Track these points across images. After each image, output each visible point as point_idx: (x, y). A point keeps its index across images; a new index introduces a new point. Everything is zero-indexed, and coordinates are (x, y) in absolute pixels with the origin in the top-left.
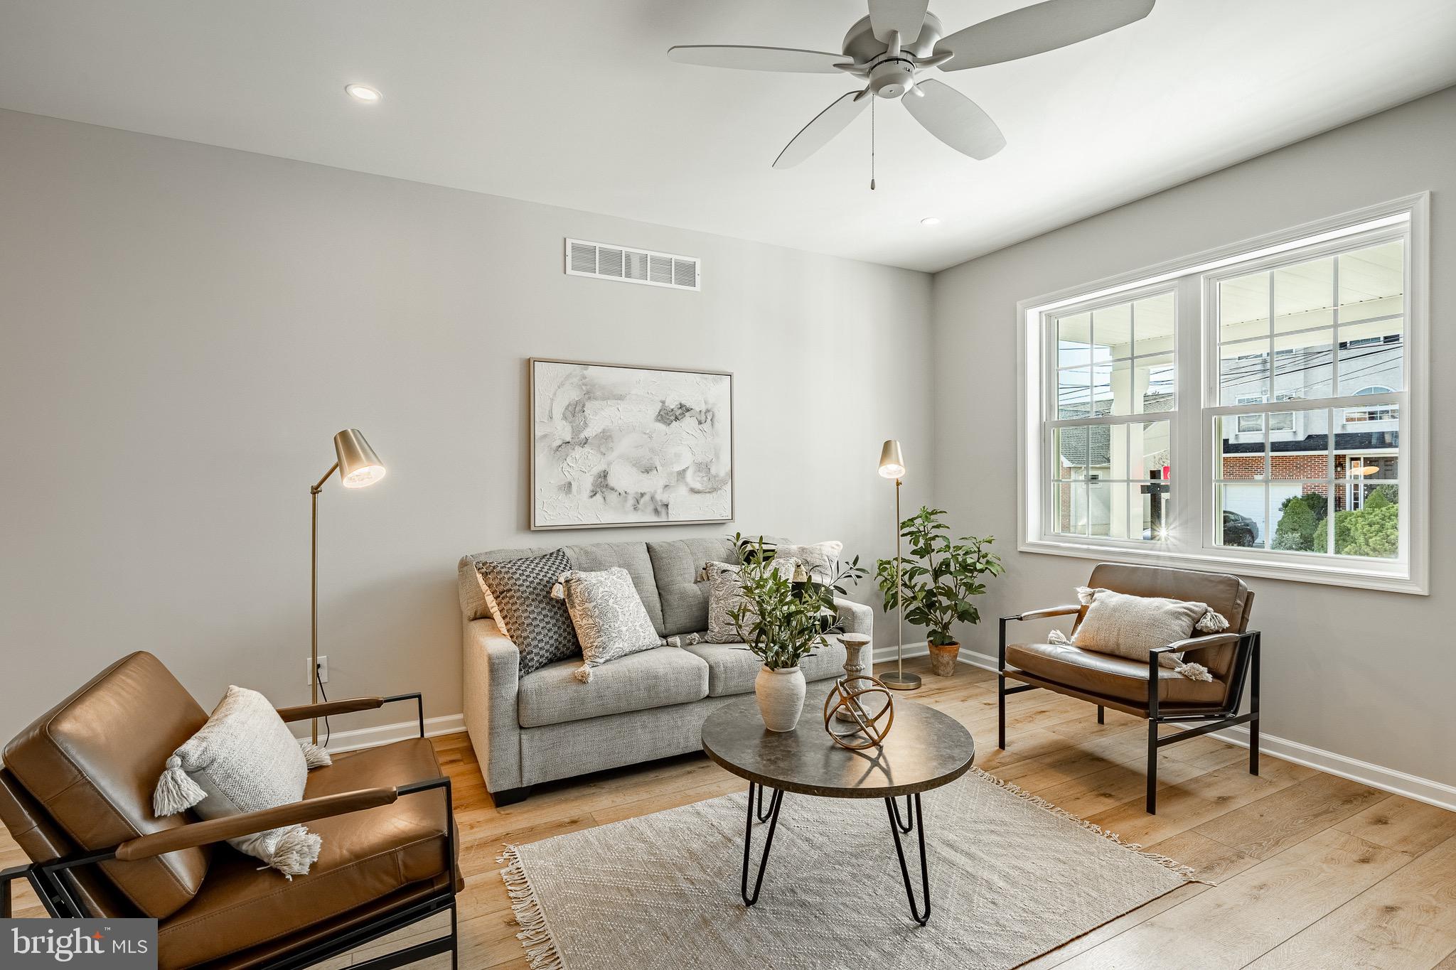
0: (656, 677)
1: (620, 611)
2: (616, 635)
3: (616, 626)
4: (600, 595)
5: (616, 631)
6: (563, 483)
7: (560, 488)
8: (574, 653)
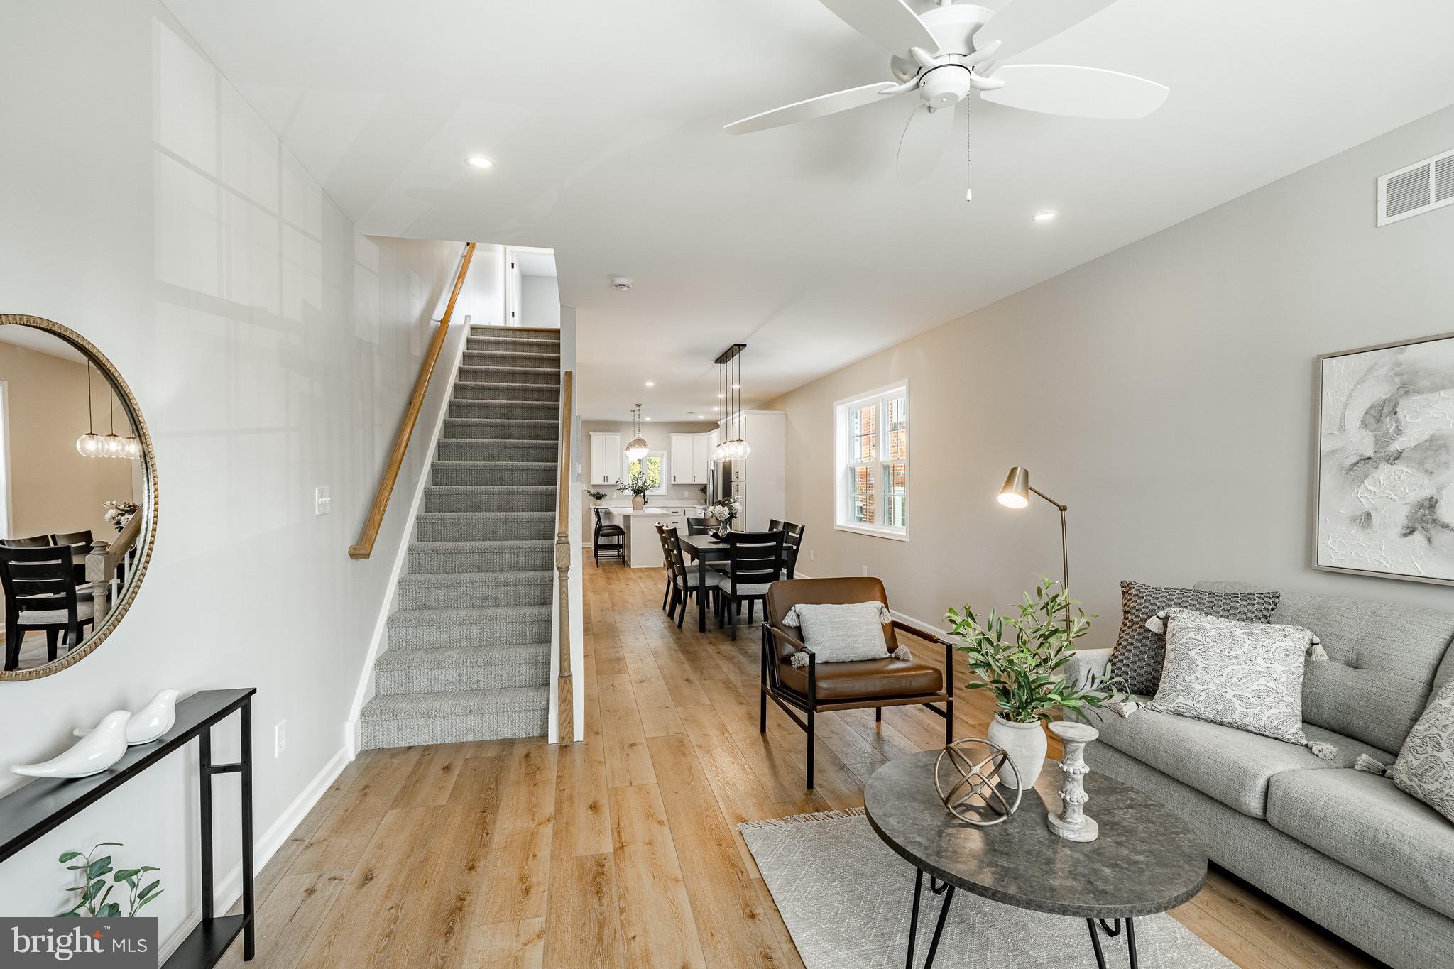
0: (1189, 751)
1: (1201, 665)
2: (1181, 688)
3: (1187, 678)
4: (1184, 640)
5: (1183, 684)
6: (1359, 513)
7: (1353, 520)
8: (1148, 690)
